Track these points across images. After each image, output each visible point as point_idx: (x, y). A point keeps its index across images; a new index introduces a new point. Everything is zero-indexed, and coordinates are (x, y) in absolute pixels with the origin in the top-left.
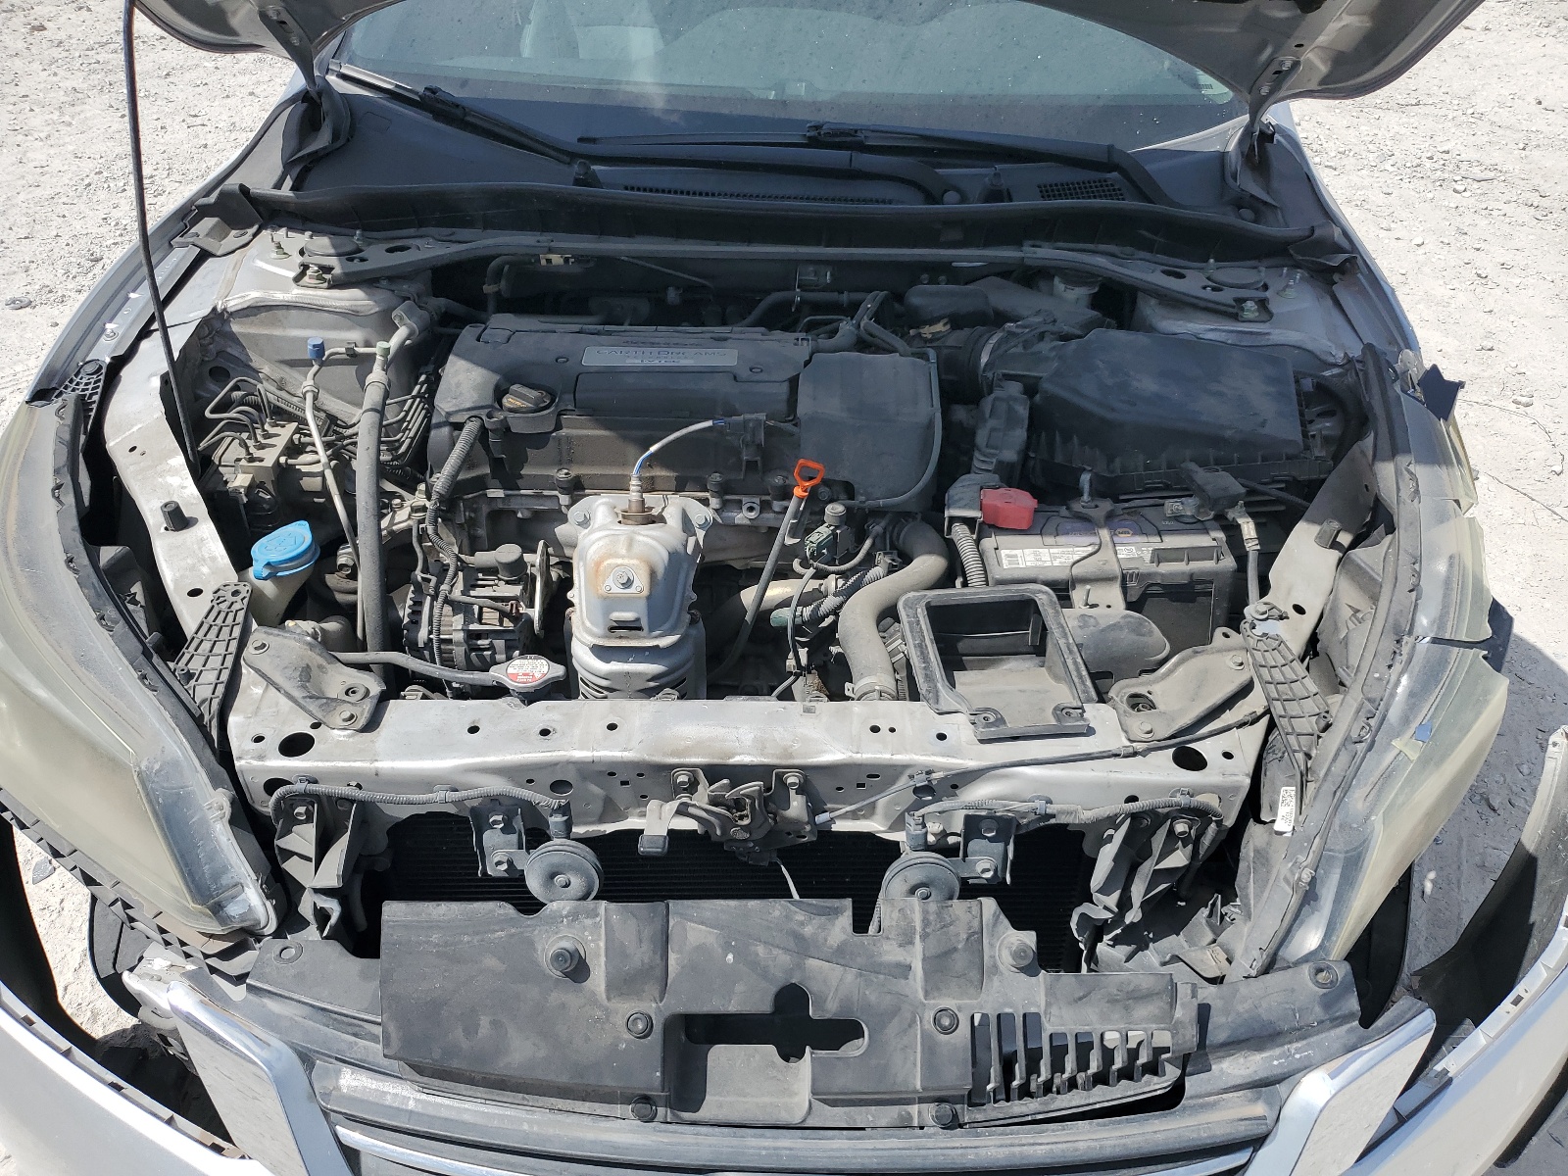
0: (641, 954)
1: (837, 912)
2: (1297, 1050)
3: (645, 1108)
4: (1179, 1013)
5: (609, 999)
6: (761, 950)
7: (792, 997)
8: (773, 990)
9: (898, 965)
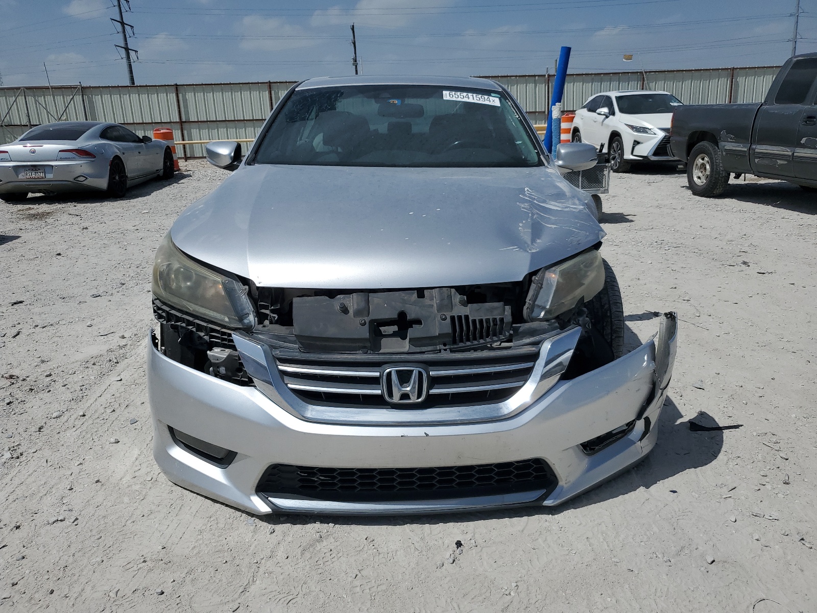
0: (363, 304)
1: (413, 293)
2: (543, 336)
3: (365, 350)
4: (506, 313)
5: (354, 317)
6: (393, 303)
7: (402, 315)
8: (397, 312)
9: (430, 305)
